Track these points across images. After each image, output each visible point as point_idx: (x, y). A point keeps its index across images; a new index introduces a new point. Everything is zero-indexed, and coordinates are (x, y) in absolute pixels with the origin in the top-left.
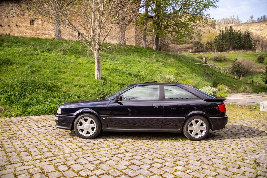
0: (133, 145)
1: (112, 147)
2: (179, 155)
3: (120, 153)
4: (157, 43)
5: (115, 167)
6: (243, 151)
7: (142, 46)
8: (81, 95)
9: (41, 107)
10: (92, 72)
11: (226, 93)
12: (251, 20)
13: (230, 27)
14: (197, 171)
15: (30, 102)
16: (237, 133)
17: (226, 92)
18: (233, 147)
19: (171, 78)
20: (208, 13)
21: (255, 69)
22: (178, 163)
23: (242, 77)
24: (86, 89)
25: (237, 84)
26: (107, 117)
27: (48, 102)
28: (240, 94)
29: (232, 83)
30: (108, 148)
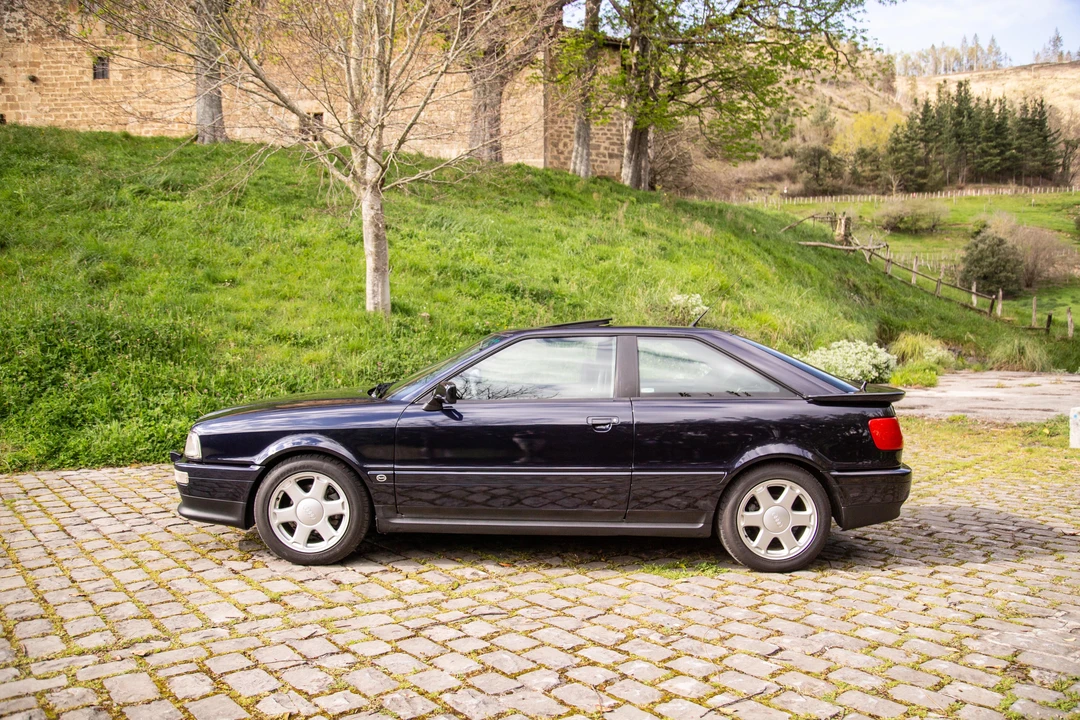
0: (500, 588)
1: (412, 600)
2: (690, 631)
3: (443, 624)
4: (637, 157)
5: (413, 680)
6: (968, 618)
7: (574, 171)
8: (303, 378)
9: (127, 433)
10: (351, 283)
11: (932, 369)
12: (1050, 52)
13: (960, 85)
14: (758, 697)
15: (80, 409)
16: (953, 541)
17: (934, 366)
18: (927, 600)
19: (694, 307)
20: (859, 26)
21: (1068, 265)
22: (681, 664)
23: (1006, 302)
24: (324, 353)
25: (984, 330)
26: (394, 469)
27: (158, 410)
28: (994, 374)
29: (961, 328)
30: (396, 604)
